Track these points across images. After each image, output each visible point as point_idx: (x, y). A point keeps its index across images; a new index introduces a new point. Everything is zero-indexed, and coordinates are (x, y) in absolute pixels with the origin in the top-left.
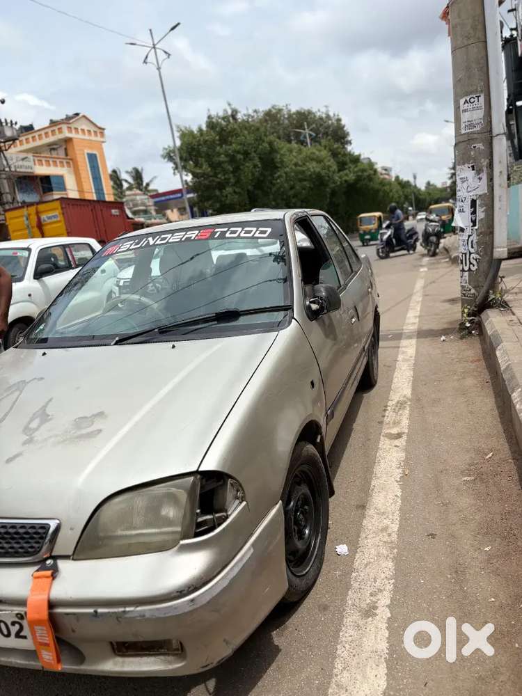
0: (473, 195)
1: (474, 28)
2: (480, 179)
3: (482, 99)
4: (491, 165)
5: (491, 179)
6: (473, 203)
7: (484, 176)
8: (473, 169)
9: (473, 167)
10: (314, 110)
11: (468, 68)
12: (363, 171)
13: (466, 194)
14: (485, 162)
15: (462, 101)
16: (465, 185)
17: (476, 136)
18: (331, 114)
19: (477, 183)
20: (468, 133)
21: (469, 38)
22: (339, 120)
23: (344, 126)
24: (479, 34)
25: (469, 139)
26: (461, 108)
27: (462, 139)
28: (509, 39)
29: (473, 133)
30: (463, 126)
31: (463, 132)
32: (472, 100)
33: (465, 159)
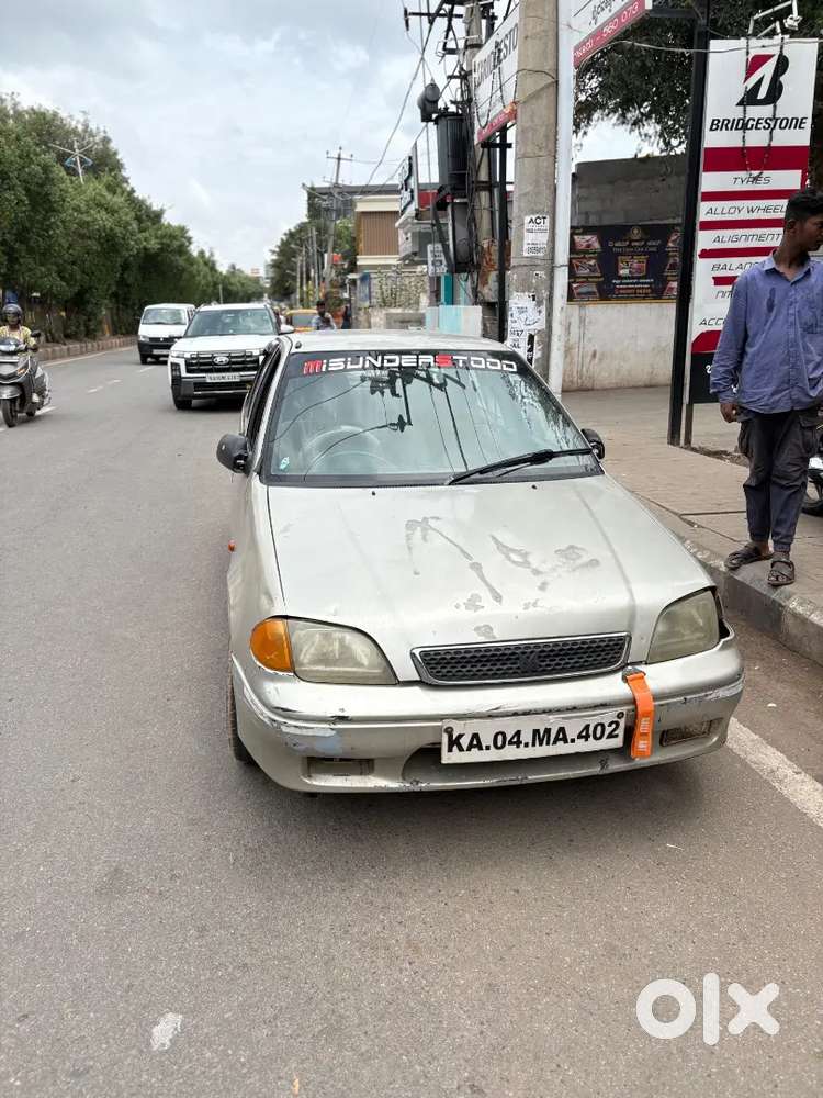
0: (533, 329)
1: (547, 136)
2: (540, 312)
3: (547, 221)
4: (550, 298)
5: (549, 314)
6: (531, 338)
7: (543, 308)
8: (534, 300)
9: (534, 296)
10: (63, 114)
11: (537, 183)
12: (173, 237)
13: (524, 327)
14: (546, 295)
15: (527, 219)
16: (523, 316)
17: (539, 262)
18: (93, 126)
19: (536, 316)
20: (531, 257)
21: (540, 148)
22: (106, 140)
23: (115, 153)
24: (551, 146)
25: (532, 265)
26: (526, 227)
27: (524, 262)
28: (444, 113)
29: (536, 258)
30: (525, 247)
31: (526, 254)
32: (538, 221)
33: (525, 286)
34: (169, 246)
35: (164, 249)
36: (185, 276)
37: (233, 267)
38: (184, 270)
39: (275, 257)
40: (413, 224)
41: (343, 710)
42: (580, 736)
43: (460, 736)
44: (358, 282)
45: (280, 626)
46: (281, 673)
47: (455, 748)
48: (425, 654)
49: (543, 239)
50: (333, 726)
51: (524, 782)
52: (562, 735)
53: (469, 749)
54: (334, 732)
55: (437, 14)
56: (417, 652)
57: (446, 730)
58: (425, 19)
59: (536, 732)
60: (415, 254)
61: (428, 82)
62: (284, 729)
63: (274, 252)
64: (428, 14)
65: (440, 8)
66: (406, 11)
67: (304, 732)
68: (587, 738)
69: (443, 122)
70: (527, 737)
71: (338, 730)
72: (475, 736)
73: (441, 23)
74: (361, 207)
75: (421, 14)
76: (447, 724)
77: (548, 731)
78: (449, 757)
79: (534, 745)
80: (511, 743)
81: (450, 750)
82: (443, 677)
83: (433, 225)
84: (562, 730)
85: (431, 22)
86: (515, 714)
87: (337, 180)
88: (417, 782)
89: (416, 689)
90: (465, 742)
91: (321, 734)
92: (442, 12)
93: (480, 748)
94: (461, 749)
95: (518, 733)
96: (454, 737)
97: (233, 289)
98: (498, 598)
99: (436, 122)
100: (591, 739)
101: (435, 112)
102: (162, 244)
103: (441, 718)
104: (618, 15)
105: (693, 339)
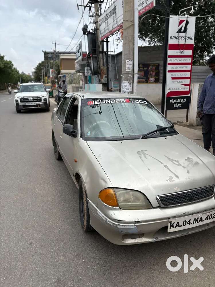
0: (129, 91)
1: (132, 39)
2: (130, 86)
3: (132, 61)
4: (133, 82)
5: (133, 87)
6: (128, 93)
7: (131, 85)
8: (129, 83)
9: (129, 82)
11: (129, 51)
13: (126, 90)
14: (132, 82)
15: (127, 61)
16: (126, 87)
17: (130, 73)
19: (130, 87)
20: (128, 71)
21: (130, 42)
25: (128, 73)
26: (126, 63)
27: (126, 73)
28: (89, 33)
29: (129, 71)
30: (126, 68)
31: (126, 70)
32: (130, 61)
33: (126, 79)
34: (6, 66)
35: (5, 67)
36: (11, 75)
37: (23, 72)
38: (10, 73)
39: (35, 70)
40: (81, 62)
41: (138, 219)
42: (206, 219)
43: (174, 223)
44: (62, 77)
45: (111, 191)
46: (114, 207)
47: (172, 227)
48: (161, 197)
49: (131, 66)
50: (135, 224)
51: (188, 234)
52: (201, 220)
53: (176, 227)
54: (136, 226)
55: (86, 6)
56: (158, 197)
57: (170, 222)
58: (83, 7)
59: (195, 219)
60: (80, 70)
61: (85, 24)
62: (118, 227)
63: (35, 69)
64: (84, 6)
65: (87, 4)
66: (78, 5)
67: (126, 227)
68: (207, 219)
69: (89, 35)
70: (192, 221)
71: (137, 226)
72: (178, 223)
73: (87, 8)
74: (62, 57)
75: (82, 6)
76: (170, 220)
77: (198, 219)
78: (170, 230)
79: (194, 223)
80: (188, 224)
81: (170, 228)
82: (167, 205)
83: (87, 62)
84: (201, 218)
85: (85, 8)
86: (190, 214)
87: (55, 49)
88: (158, 238)
89: (158, 209)
90: (175, 225)
91: (132, 227)
92: (88, 6)
93: (179, 226)
94: (173, 227)
95: (190, 220)
96: (172, 224)
97: (24, 79)
98: (177, 177)
99: (87, 35)
100: (208, 219)
101: (87, 32)
102: (4, 65)
103: (168, 218)
104: (145, 7)
105: (167, 93)
